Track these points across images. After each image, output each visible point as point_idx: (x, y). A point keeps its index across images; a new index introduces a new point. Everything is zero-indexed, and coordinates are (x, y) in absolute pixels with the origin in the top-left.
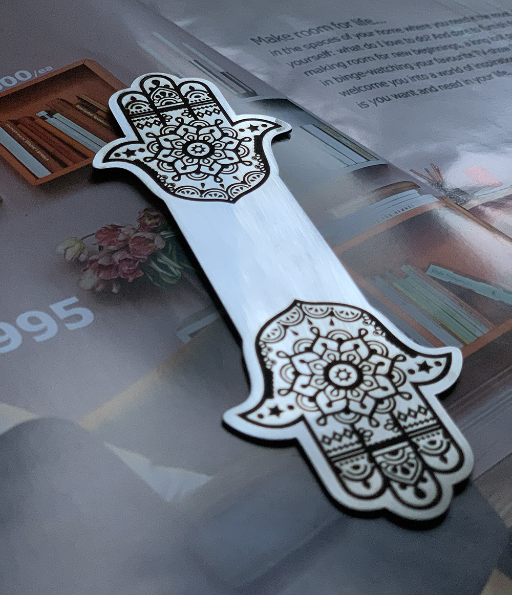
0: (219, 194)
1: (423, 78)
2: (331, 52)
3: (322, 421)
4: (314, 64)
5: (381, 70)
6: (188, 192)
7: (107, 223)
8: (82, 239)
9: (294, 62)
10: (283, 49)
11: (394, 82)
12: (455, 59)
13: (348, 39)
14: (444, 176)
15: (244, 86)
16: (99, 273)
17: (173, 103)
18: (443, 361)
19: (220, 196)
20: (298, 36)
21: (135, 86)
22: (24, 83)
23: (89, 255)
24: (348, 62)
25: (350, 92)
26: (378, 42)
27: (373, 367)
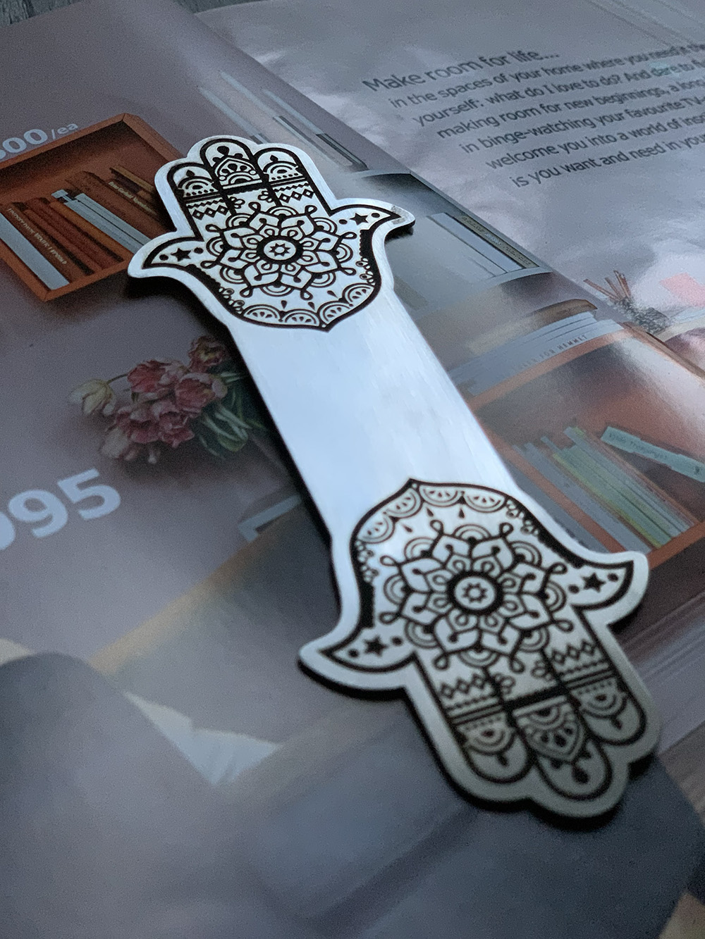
0: (307, 317)
1: (609, 139)
2: (478, 101)
3: (441, 663)
4: (452, 121)
5: (549, 129)
6: (262, 314)
7: (145, 359)
8: (110, 381)
9: (424, 117)
10: (409, 98)
11: (566, 147)
12: (655, 111)
13: (503, 81)
14: (633, 291)
15: (349, 154)
16: (131, 432)
17: (246, 181)
18: (621, 573)
19: (308, 321)
20: (432, 78)
21: (193, 155)
22: (36, 147)
23: (118, 406)
24: (501, 116)
25: (502, 162)
26: (545, 86)
27: (518, 581)
